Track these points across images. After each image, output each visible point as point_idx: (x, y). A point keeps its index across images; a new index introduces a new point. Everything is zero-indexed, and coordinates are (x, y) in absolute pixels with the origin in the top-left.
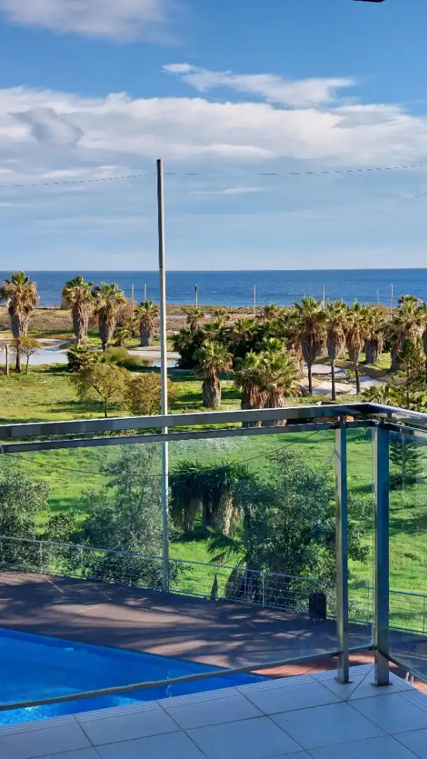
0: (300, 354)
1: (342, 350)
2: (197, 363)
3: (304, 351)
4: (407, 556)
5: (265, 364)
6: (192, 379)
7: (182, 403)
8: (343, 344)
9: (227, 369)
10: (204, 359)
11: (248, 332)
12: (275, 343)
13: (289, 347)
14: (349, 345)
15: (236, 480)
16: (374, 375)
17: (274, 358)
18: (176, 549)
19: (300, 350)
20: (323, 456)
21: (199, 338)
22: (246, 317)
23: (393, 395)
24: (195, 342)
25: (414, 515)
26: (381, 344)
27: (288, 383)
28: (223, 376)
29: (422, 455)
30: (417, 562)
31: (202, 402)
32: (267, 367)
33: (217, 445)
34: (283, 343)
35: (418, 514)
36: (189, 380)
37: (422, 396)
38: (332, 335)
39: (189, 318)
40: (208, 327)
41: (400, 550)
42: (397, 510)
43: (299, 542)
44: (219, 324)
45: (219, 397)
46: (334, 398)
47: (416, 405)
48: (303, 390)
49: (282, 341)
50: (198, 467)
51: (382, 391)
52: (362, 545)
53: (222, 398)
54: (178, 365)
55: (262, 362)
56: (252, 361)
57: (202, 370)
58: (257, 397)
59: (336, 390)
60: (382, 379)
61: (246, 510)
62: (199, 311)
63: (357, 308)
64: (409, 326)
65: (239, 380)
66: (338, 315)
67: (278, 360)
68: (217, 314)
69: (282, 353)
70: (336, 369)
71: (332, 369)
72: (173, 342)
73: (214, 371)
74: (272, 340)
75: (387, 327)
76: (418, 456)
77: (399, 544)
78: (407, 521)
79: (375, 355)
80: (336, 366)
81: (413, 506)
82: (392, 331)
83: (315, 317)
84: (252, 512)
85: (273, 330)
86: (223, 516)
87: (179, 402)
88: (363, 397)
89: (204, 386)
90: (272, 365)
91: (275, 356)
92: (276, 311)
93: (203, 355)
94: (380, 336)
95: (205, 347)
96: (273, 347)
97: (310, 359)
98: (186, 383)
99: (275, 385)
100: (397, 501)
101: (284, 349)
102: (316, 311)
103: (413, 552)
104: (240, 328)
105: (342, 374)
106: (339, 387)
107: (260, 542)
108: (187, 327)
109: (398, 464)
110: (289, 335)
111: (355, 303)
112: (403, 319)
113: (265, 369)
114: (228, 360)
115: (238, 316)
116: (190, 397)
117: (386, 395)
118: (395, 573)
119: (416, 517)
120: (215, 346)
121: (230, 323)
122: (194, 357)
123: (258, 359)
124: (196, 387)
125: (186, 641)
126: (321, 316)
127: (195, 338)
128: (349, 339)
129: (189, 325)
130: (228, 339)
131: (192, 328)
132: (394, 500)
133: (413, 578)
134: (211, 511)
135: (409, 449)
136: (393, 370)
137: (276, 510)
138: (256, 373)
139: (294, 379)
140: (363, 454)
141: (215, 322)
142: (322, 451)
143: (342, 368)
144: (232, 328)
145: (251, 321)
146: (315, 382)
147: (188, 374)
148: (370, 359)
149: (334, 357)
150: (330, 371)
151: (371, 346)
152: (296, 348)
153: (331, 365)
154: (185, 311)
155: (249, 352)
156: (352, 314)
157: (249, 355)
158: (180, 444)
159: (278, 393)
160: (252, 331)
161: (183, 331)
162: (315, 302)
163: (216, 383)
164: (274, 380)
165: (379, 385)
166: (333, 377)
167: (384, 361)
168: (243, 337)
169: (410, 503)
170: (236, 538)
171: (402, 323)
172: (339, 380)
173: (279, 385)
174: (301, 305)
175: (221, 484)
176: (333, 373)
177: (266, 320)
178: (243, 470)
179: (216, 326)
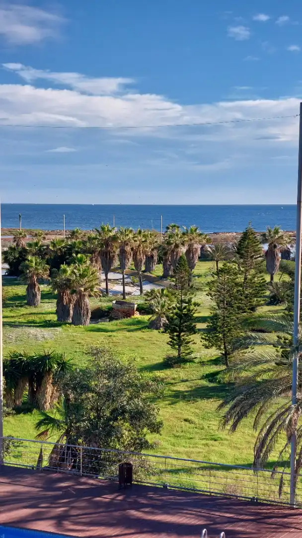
0: (99, 265)
1: (130, 264)
2: (22, 272)
3: (102, 263)
4: (186, 420)
5: (75, 273)
6: (18, 284)
7: (12, 302)
8: (131, 259)
9: (45, 277)
10: (28, 269)
11: (60, 249)
12: (81, 258)
13: (91, 260)
14: (135, 259)
15: (55, 366)
16: (151, 281)
17: (81, 269)
18: (8, 422)
19: (99, 262)
20: (119, 343)
21: (24, 253)
22: (59, 237)
23: (167, 296)
24: (20, 256)
25: (188, 388)
26: (156, 258)
27: (92, 288)
28: (42, 281)
29: (191, 341)
30: (193, 425)
31: (26, 301)
32: (76, 276)
33: (39, 336)
34: (88, 258)
35: (191, 387)
36: (15, 285)
37: (191, 298)
38: (123, 253)
39: (15, 238)
40: (30, 245)
41: (179, 416)
42: (176, 383)
43: (109, 419)
44: (39, 243)
45: (39, 297)
46: (124, 298)
47: (187, 305)
48: (102, 291)
49: (87, 256)
50: (25, 355)
51: (159, 293)
52: (158, 420)
53: (42, 298)
54: (7, 274)
55: (73, 272)
56: (65, 271)
57: (27, 278)
58: (68, 298)
59: (126, 291)
60: (156, 283)
61: (67, 395)
62: (23, 233)
63: (140, 232)
64: (177, 246)
65: (56, 285)
66: (128, 238)
67: (85, 271)
68: (36, 235)
69: (87, 265)
70: (125, 276)
71: (123, 276)
72: (4, 256)
73: (35, 278)
74: (79, 255)
75: (160, 246)
76: (190, 342)
77: (179, 411)
78: (183, 392)
79: (151, 266)
80: (125, 274)
81: (187, 381)
82: (164, 249)
83: (110, 239)
84: (72, 396)
85: (79, 248)
86: (44, 393)
87: (8, 302)
88: (145, 296)
89: (27, 289)
90: (80, 274)
91: (83, 267)
92: (80, 234)
93: (27, 267)
94: (155, 253)
95: (28, 260)
96: (81, 261)
97: (107, 269)
98: (13, 287)
99: (82, 289)
100: (176, 376)
101: (88, 262)
102: (111, 234)
103: (190, 418)
104: (54, 245)
105: (129, 279)
106: (128, 289)
107: (78, 421)
108: (14, 245)
109: (175, 348)
110: (91, 251)
111: (139, 230)
112: (172, 240)
113: (75, 277)
114: (46, 270)
115: (53, 237)
116: (17, 298)
117: (162, 295)
118: (177, 435)
119: (190, 389)
120: (36, 260)
121: (47, 242)
122: (20, 267)
123: (69, 270)
124: (21, 290)
125: (17, 509)
126: (114, 238)
127: (20, 253)
128: (135, 255)
129: (15, 244)
130: (46, 254)
131: (18, 245)
132: (173, 376)
133: (191, 438)
134: (35, 390)
135: (183, 337)
136: (165, 276)
137: (90, 395)
138: (69, 280)
139: (97, 284)
140: (148, 340)
141: (35, 241)
142: (117, 338)
143: (129, 275)
144: (48, 246)
145: (63, 241)
146: (110, 286)
147: (16, 280)
148: (148, 269)
149: (125, 268)
150: (122, 277)
151: (150, 259)
152: (96, 262)
153: (123, 273)
154: (11, 233)
155: (63, 264)
156: (136, 237)
157: (63, 266)
158: (10, 335)
159: (84, 295)
160: (64, 248)
161: (11, 248)
162: (110, 229)
163: (37, 287)
164: (82, 286)
165: (157, 288)
166: (123, 281)
167: (158, 270)
168: (56, 252)
169: (185, 378)
170: (58, 417)
171: (172, 244)
172: (128, 284)
173: (85, 290)
174: (100, 230)
175: (43, 369)
176: (123, 278)
177: (73, 240)
178: (61, 357)
179: (36, 244)
